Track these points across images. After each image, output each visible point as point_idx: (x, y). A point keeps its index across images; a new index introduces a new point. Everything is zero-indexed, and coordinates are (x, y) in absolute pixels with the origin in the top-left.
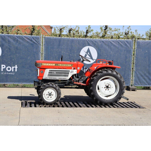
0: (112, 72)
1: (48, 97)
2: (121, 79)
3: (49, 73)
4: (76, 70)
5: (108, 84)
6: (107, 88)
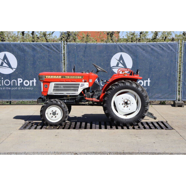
1: (52, 117)
2: (143, 93)
3: (54, 87)
4: (88, 83)
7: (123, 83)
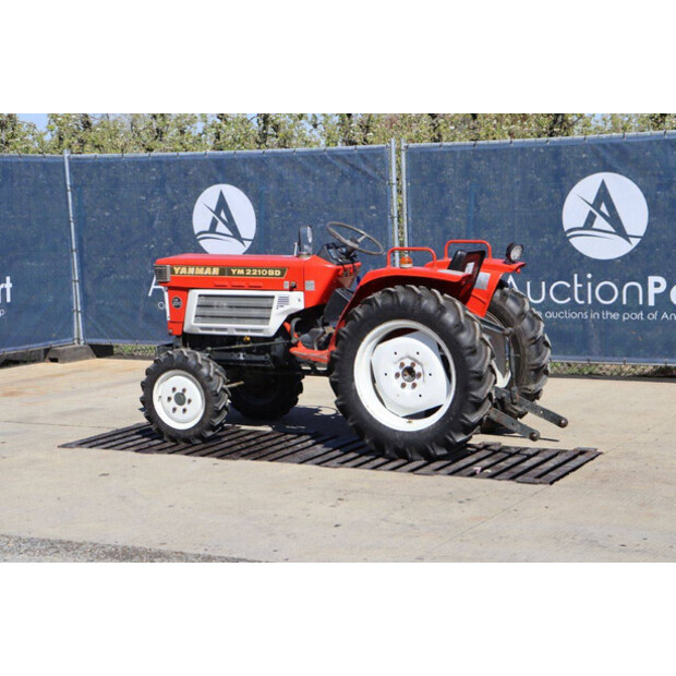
1: (174, 410)
3: (198, 306)
5: (410, 358)
6: (408, 377)
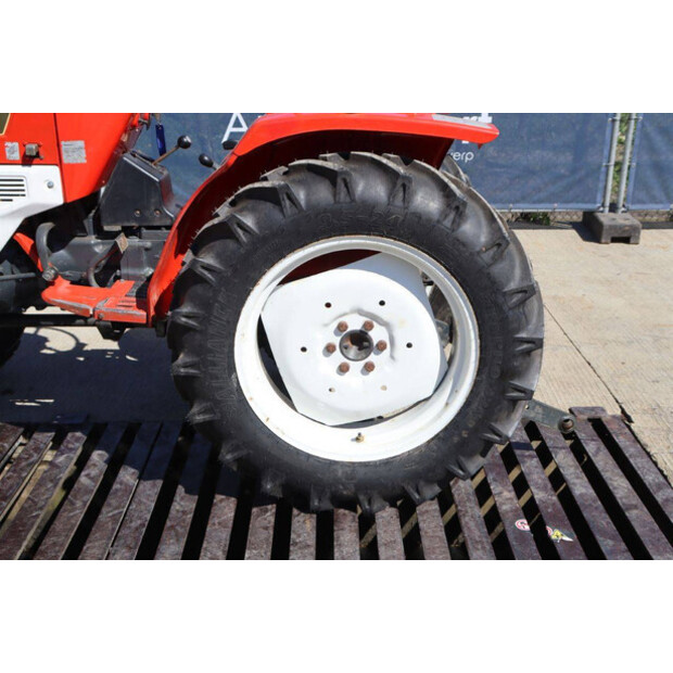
0: (391, 194)
2: (498, 270)
4: (53, 173)
5: (361, 312)
6: (353, 351)
7: (330, 176)
